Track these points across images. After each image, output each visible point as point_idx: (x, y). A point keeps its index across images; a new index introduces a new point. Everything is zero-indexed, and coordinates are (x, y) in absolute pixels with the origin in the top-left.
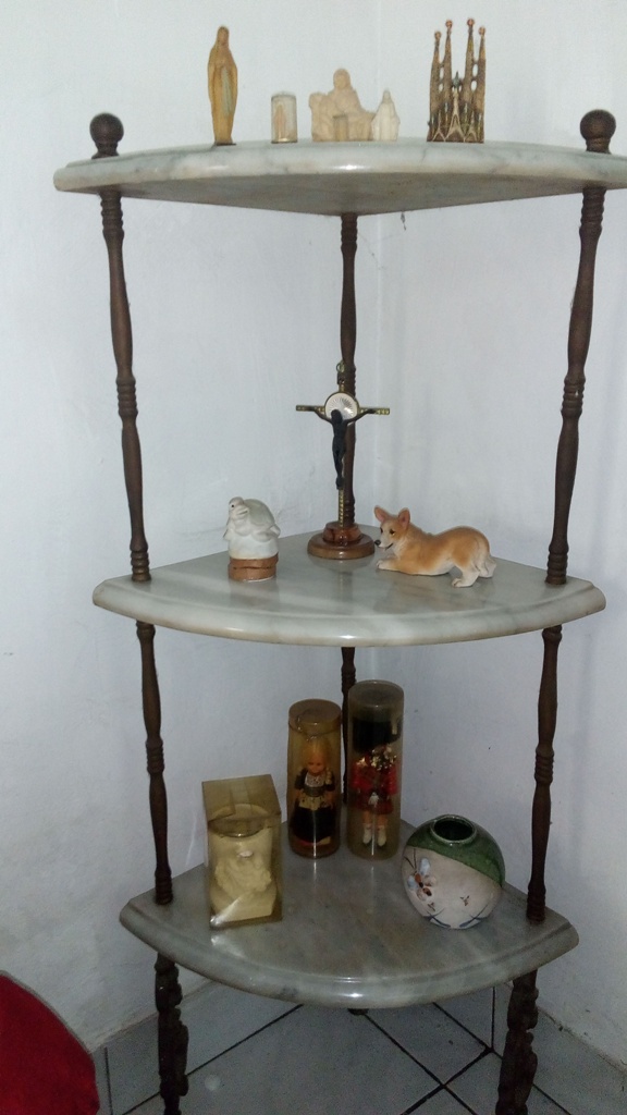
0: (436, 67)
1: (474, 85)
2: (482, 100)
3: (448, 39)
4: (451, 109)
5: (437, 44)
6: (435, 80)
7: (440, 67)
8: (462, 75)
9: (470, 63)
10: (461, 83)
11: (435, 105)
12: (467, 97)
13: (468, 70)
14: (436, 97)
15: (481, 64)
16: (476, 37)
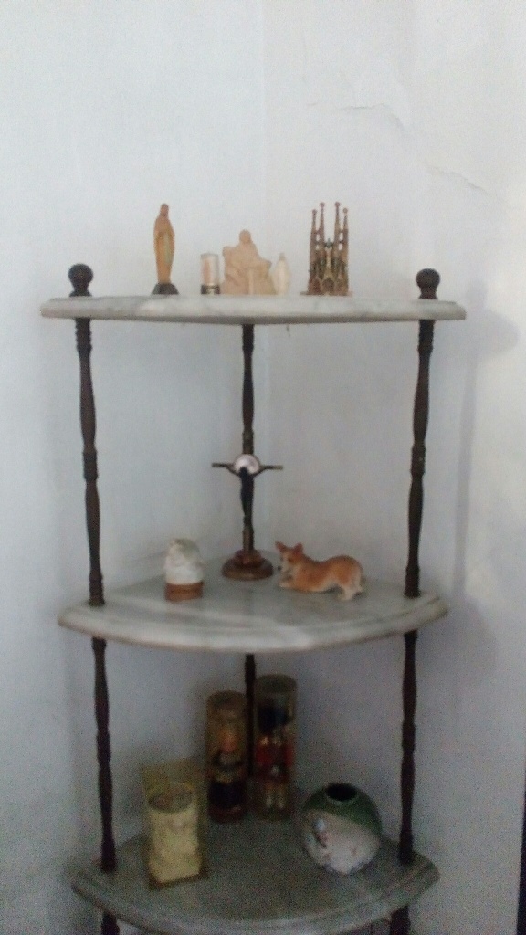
0: (314, 233)
1: (340, 247)
2: (346, 256)
3: (322, 215)
4: (325, 261)
5: (314, 218)
6: (314, 242)
7: (317, 233)
8: (332, 240)
9: (337, 232)
10: (332, 245)
11: (314, 259)
12: (336, 254)
13: (336, 236)
14: (315, 254)
15: (345, 232)
16: (342, 215)
